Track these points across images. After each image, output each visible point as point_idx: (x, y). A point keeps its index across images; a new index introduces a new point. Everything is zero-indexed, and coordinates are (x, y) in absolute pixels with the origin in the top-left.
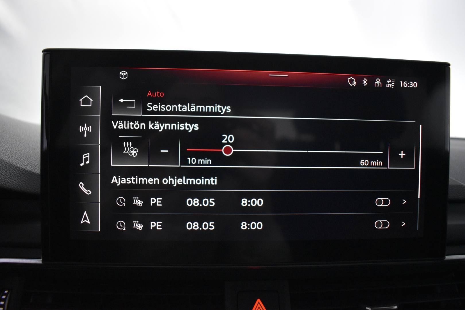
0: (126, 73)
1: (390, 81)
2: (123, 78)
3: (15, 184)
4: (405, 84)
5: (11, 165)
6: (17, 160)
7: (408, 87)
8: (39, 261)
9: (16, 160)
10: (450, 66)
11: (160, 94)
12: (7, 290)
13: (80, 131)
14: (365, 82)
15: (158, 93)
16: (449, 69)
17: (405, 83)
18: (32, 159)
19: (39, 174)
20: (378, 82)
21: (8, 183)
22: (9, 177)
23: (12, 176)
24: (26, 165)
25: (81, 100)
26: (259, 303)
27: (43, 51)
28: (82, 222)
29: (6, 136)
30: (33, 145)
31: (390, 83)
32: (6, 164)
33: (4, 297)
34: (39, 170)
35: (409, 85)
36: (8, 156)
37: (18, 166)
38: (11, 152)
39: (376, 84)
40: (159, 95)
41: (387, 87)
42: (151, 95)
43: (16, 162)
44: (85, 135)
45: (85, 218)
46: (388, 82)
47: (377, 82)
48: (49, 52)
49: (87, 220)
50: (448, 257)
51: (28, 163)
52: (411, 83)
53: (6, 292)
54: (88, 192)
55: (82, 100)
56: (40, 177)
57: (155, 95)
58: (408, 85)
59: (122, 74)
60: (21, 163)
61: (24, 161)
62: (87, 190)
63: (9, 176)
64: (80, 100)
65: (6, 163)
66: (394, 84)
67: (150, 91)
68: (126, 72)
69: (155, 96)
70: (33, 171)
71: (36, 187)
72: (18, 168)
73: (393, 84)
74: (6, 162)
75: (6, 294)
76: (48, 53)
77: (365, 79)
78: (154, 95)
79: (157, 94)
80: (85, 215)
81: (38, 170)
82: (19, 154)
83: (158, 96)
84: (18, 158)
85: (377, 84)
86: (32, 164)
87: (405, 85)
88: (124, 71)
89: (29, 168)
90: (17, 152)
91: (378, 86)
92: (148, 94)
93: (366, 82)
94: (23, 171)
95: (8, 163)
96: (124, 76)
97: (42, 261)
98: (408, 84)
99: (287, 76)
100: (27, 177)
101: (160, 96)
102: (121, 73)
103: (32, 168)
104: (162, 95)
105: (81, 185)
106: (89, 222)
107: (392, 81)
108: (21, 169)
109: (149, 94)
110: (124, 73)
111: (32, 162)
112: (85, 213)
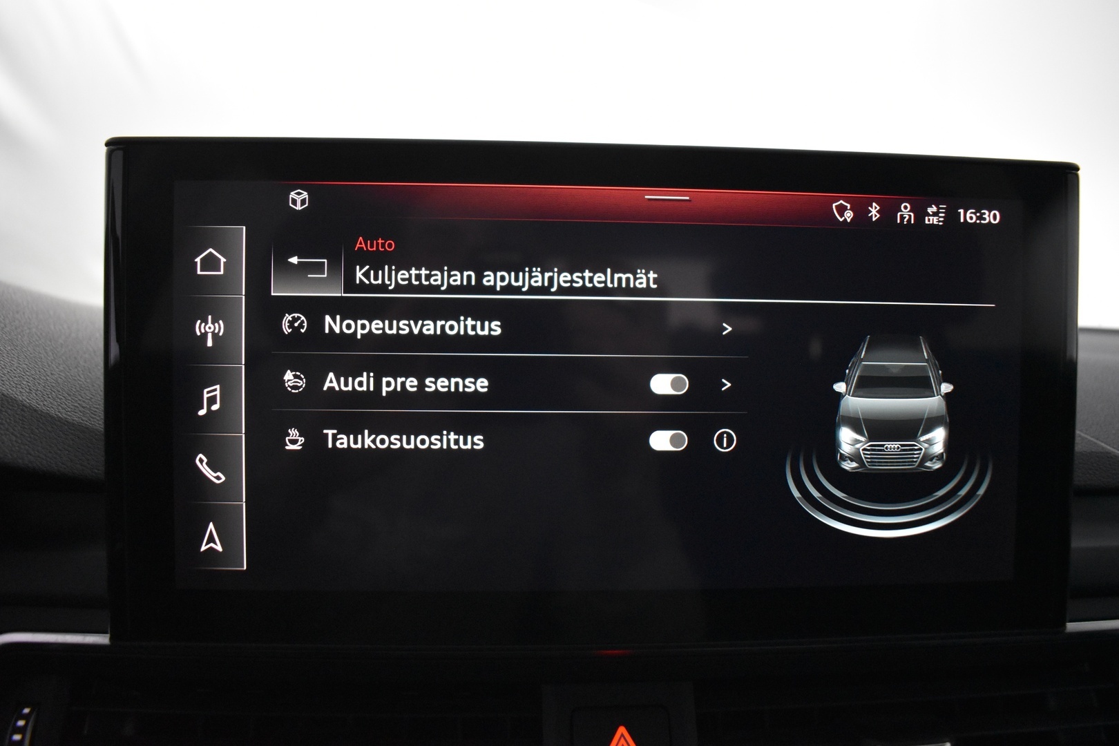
0: (305, 195)
1: (934, 209)
2: (299, 208)
3: (44, 457)
4: (969, 216)
5: (35, 411)
6: (49, 398)
7: (978, 222)
8: (102, 639)
9: (47, 399)
10: (1079, 172)
11: (385, 243)
12: (27, 707)
13: (195, 332)
14: (874, 212)
15: (380, 241)
16: (1077, 177)
17: (971, 213)
18: (83, 395)
19: (101, 431)
20: (906, 212)
21: (29, 456)
22: (29, 439)
23: (37, 438)
24: (69, 409)
25: (198, 260)
26: (622, 735)
27: (107, 144)
28: (203, 548)
29: (23, 342)
30: (85, 362)
31: (935, 214)
32: (22, 410)
33: (21, 723)
34: (102, 422)
35: (981, 218)
36: (28, 390)
37: (52, 412)
38: (34, 379)
39: (901, 216)
40: (383, 246)
41: (927, 222)
42: (364, 246)
43: (45, 403)
44: (210, 343)
45: (211, 539)
46: (930, 210)
47: (903, 212)
48: (121, 146)
49: (215, 544)
50: (1072, 627)
51: (76, 404)
52: (984, 214)
53: (26, 711)
54: (218, 478)
55: (201, 259)
56: (103, 438)
57: (373, 248)
58: (978, 218)
59: (296, 197)
60: (59, 405)
61: (66, 400)
62: (215, 472)
63: (30, 437)
64: (196, 260)
65: (23, 407)
66: (943, 215)
67: (361, 238)
68: (306, 193)
69: (375, 249)
70: (86, 425)
71: (93, 463)
72: (52, 417)
73: (940, 215)
74: (24, 405)
75: (26, 717)
76: (118, 149)
77: (874, 204)
78: (372, 246)
79: (378, 244)
80: (211, 531)
81: (97, 421)
82: (54, 385)
83: (382, 248)
84: (51, 393)
85: (902, 218)
86: (83, 407)
87: (971, 218)
88: (299, 191)
89: (75, 418)
90: (48, 378)
91: (905, 220)
92: (358, 245)
93: (877, 212)
94: (65, 424)
95: (26, 407)
96: (299, 203)
97: (111, 639)
98: (978, 214)
99: (688, 198)
100: (73, 440)
101: (385, 249)
102: (293, 195)
103: (84, 418)
104: (390, 246)
105: (201, 461)
106: (219, 548)
107: (939, 208)
108: (59, 421)
109: (360, 243)
110: (299, 194)
111: (84, 402)
112: (211, 526)
